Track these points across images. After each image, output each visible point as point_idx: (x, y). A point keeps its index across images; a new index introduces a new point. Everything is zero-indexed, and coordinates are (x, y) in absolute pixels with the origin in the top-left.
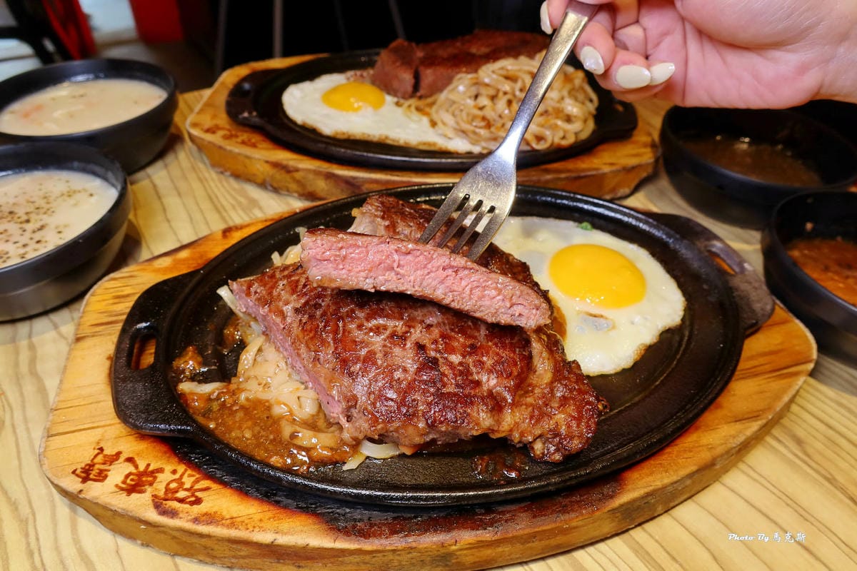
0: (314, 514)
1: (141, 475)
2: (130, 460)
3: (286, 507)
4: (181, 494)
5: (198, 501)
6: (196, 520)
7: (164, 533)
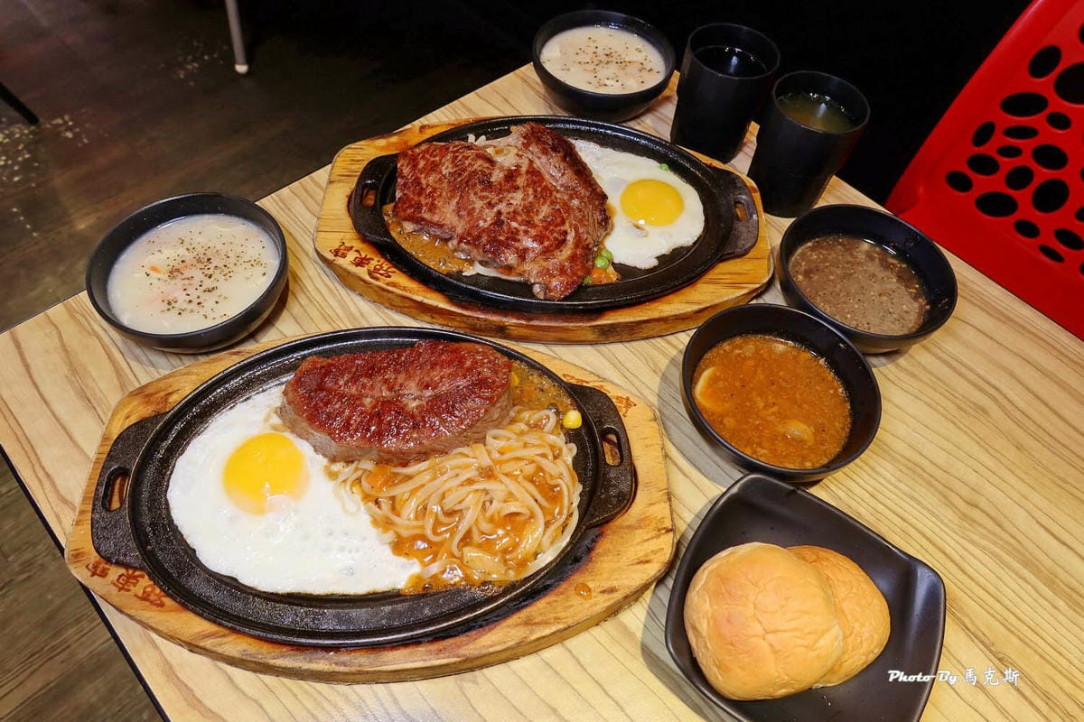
0: (443, 294)
1: (362, 259)
2: (357, 251)
3: (430, 288)
4: (382, 272)
5: (389, 276)
6: (388, 284)
7: (372, 288)
